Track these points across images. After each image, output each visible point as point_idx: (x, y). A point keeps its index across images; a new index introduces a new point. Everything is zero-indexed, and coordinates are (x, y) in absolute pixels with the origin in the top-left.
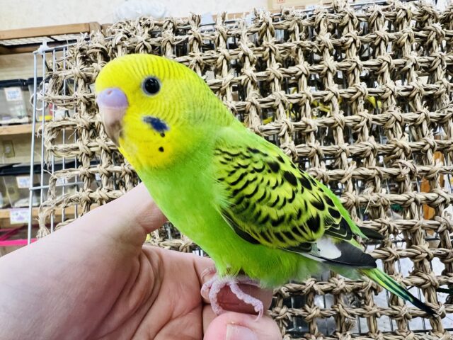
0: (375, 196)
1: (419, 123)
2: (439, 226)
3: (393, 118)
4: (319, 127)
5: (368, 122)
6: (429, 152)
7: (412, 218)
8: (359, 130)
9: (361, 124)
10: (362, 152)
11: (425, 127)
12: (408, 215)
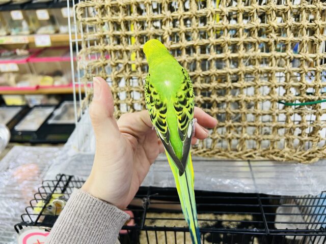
0: (254, 54)
1: (286, 11)
2: (285, 70)
3: (271, 8)
4: (229, 13)
5: (257, 10)
6: (288, 30)
7: (272, 66)
8: (252, 15)
9: (253, 11)
10: (251, 28)
11: (289, 13)
12: (270, 64)
